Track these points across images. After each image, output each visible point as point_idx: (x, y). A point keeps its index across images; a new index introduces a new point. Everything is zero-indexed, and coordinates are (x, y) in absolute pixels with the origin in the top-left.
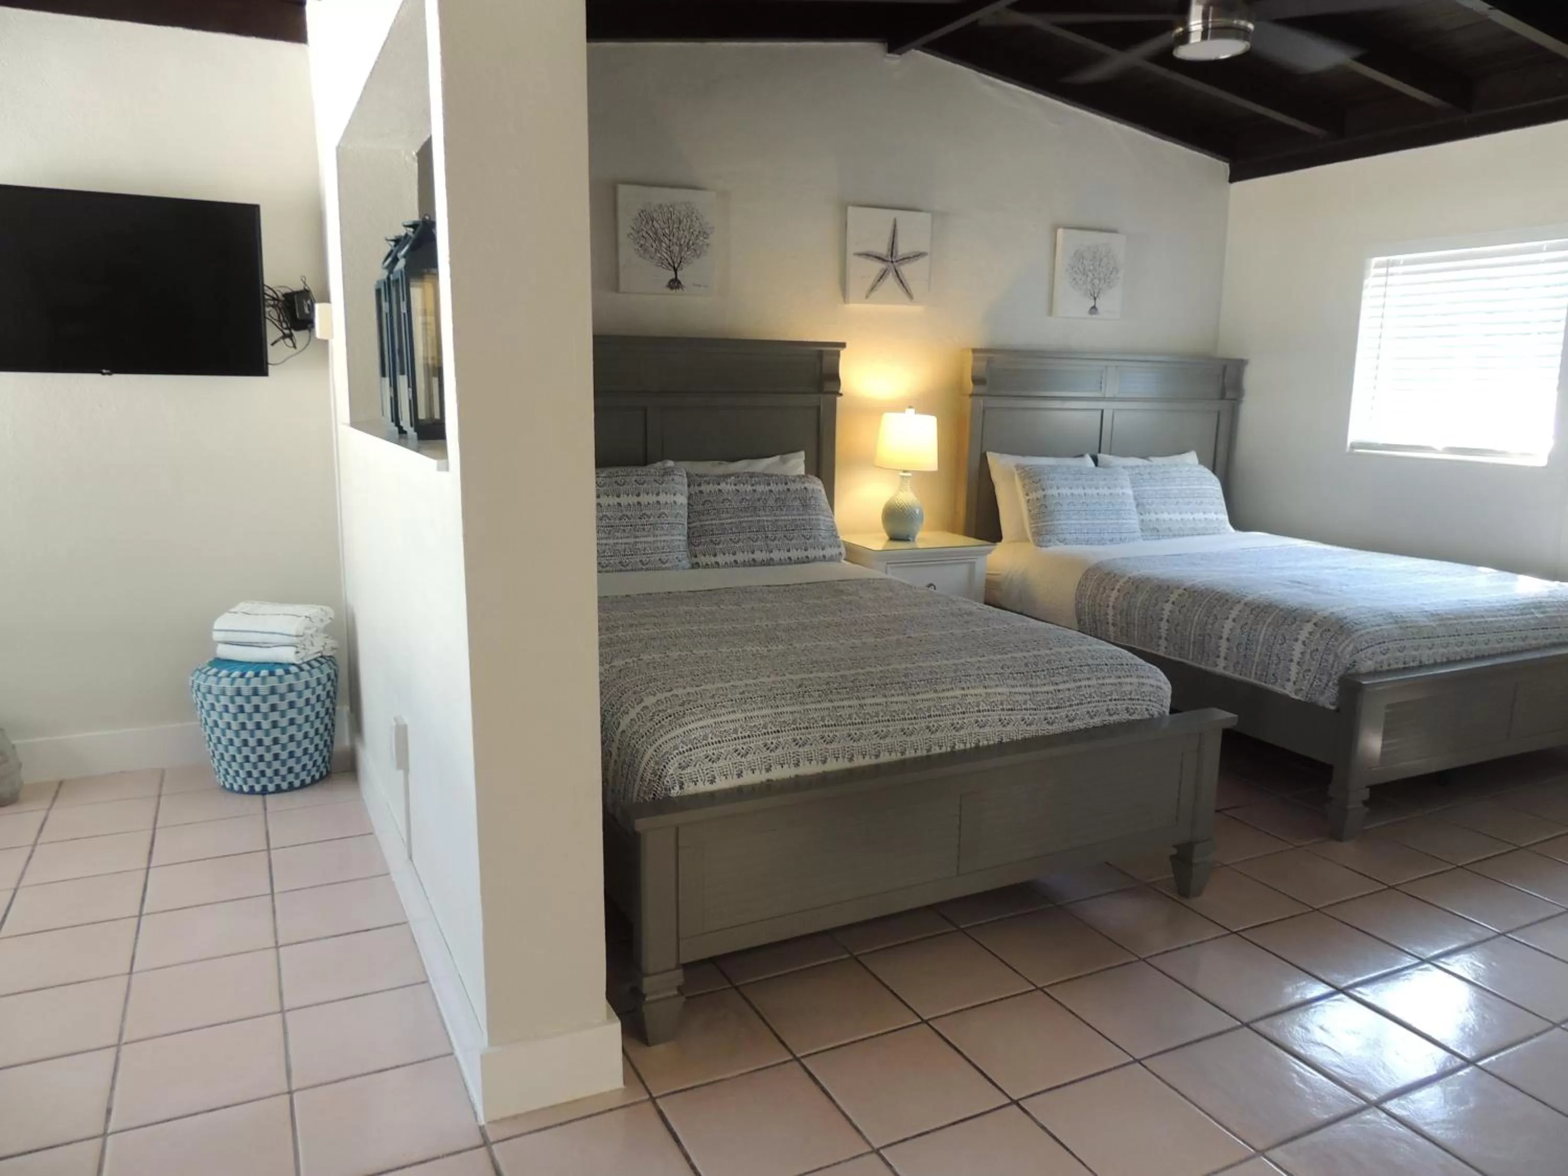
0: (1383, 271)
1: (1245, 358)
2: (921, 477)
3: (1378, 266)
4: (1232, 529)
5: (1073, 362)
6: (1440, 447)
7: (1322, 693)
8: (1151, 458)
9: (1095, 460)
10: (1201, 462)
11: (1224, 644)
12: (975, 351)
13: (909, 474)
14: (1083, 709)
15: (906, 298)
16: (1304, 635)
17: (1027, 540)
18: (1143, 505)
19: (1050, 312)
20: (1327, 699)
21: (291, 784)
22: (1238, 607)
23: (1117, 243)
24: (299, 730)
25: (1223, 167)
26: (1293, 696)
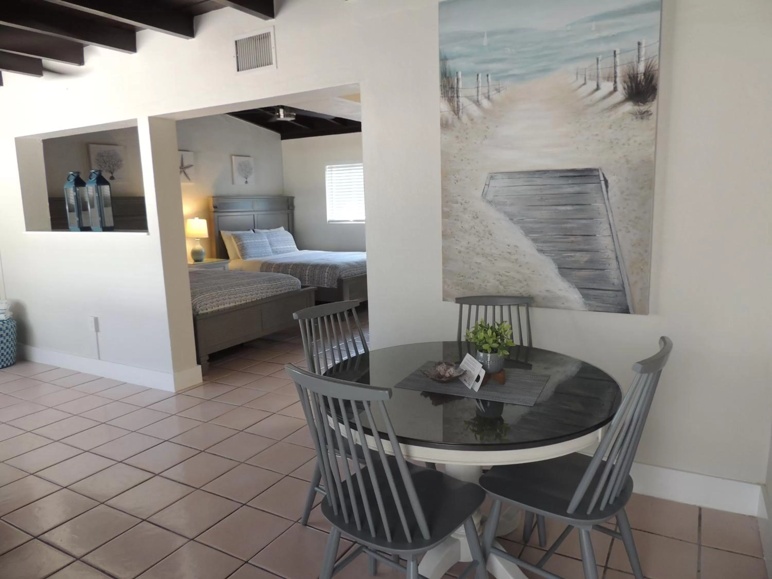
0: (330, 169)
1: (293, 196)
2: (202, 240)
3: (329, 168)
4: (298, 250)
5: (233, 200)
6: (352, 220)
7: (334, 284)
8: (271, 229)
9: (254, 231)
10: (285, 230)
11: (307, 277)
12: (213, 197)
13: (199, 239)
14: (283, 288)
15: (188, 180)
16: (327, 270)
17: (239, 258)
18: (272, 244)
19: (233, 183)
20: (335, 286)
21: (7, 364)
22: (309, 267)
23: (251, 160)
24: (5, 345)
25: (279, 135)
26: (327, 287)
